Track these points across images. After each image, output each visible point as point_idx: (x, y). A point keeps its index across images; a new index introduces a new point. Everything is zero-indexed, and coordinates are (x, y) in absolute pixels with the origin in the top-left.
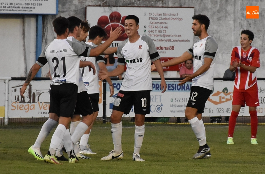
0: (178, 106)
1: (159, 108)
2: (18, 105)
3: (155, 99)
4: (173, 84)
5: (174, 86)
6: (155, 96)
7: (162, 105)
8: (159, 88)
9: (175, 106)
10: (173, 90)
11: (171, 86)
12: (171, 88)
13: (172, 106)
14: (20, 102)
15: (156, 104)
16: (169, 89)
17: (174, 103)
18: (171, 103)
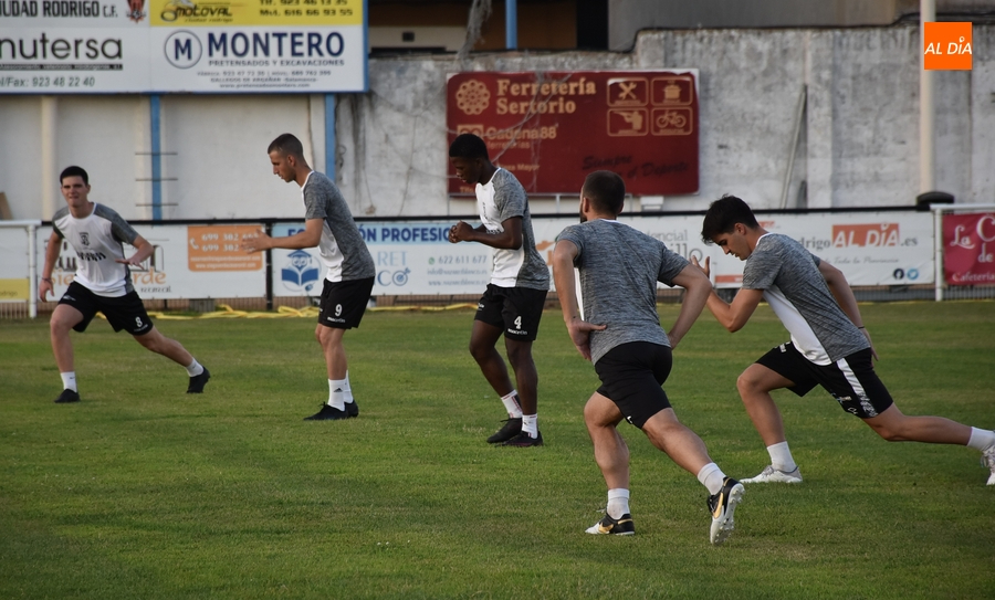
0: (446, 272)
1: (400, 278)
2: (60, 277)
3: (392, 259)
4: (434, 229)
5: (437, 232)
6: (391, 253)
7: (407, 271)
8: (400, 237)
9: (440, 272)
10: (433, 240)
11: (428, 232)
12: (429, 236)
13: (432, 272)
14: (65, 270)
15: (393, 269)
16: (423, 239)
17: (437, 266)
18: (431, 267)
